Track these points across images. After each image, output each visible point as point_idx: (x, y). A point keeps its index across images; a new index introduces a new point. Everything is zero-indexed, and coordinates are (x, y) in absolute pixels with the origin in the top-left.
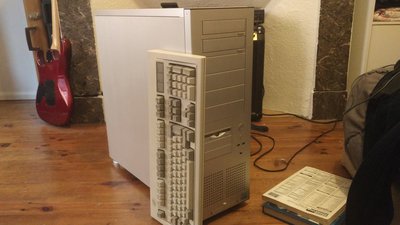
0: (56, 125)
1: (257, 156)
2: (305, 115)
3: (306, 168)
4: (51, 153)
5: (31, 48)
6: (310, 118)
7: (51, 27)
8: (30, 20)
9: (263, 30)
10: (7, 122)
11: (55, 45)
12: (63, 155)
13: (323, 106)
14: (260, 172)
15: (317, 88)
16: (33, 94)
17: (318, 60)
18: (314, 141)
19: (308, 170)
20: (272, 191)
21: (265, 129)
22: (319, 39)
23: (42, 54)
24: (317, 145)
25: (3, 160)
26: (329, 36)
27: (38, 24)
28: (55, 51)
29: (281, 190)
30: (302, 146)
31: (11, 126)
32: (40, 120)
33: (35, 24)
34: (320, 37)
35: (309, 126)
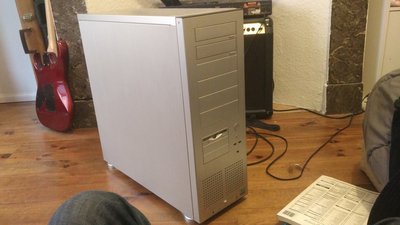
0: (58, 131)
1: (269, 161)
2: (318, 110)
3: (323, 177)
4: (53, 163)
5: (27, 51)
6: (324, 113)
7: (46, 28)
8: (24, 22)
9: (271, 22)
10: (8, 128)
11: (52, 48)
12: (65, 167)
13: (337, 100)
14: (274, 181)
15: (330, 81)
16: (32, 95)
17: (331, 51)
18: (330, 141)
19: (324, 179)
20: (286, 208)
21: (276, 128)
22: (332, 28)
23: (39, 58)
24: (333, 145)
25: (3, 174)
26: (342, 26)
27: (32, 25)
28: (52, 54)
29: (297, 208)
30: (316, 146)
31: (11, 133)
32: (41, 125)
33: (30, 26)
34: (333, 27)
35: (323, 122)
